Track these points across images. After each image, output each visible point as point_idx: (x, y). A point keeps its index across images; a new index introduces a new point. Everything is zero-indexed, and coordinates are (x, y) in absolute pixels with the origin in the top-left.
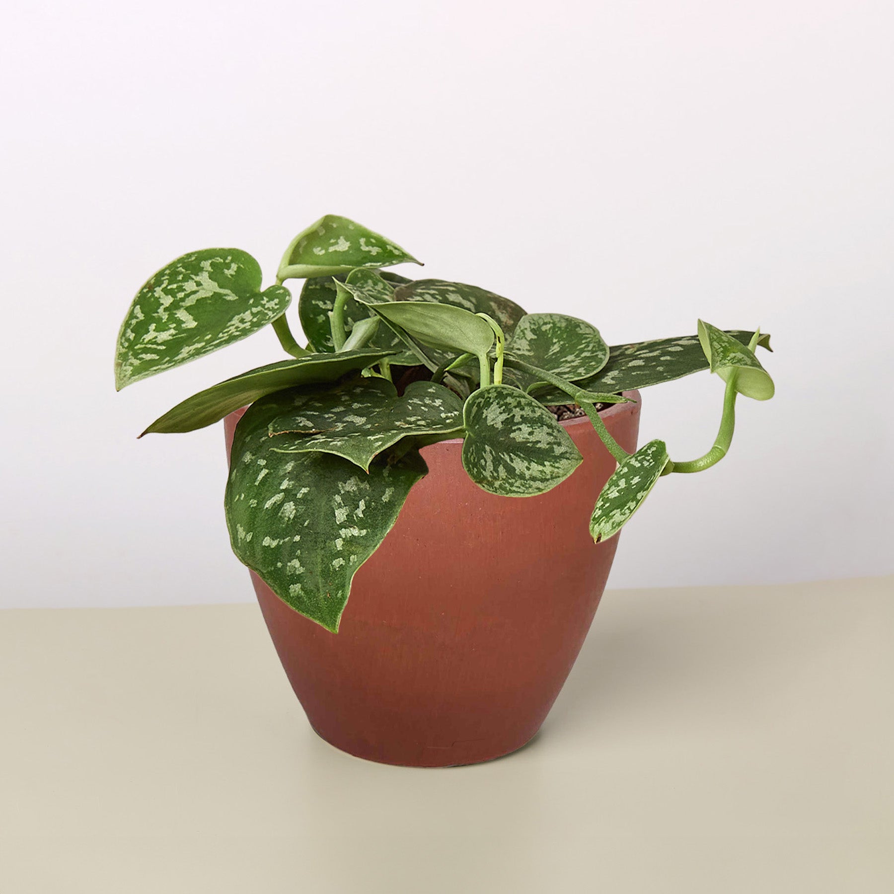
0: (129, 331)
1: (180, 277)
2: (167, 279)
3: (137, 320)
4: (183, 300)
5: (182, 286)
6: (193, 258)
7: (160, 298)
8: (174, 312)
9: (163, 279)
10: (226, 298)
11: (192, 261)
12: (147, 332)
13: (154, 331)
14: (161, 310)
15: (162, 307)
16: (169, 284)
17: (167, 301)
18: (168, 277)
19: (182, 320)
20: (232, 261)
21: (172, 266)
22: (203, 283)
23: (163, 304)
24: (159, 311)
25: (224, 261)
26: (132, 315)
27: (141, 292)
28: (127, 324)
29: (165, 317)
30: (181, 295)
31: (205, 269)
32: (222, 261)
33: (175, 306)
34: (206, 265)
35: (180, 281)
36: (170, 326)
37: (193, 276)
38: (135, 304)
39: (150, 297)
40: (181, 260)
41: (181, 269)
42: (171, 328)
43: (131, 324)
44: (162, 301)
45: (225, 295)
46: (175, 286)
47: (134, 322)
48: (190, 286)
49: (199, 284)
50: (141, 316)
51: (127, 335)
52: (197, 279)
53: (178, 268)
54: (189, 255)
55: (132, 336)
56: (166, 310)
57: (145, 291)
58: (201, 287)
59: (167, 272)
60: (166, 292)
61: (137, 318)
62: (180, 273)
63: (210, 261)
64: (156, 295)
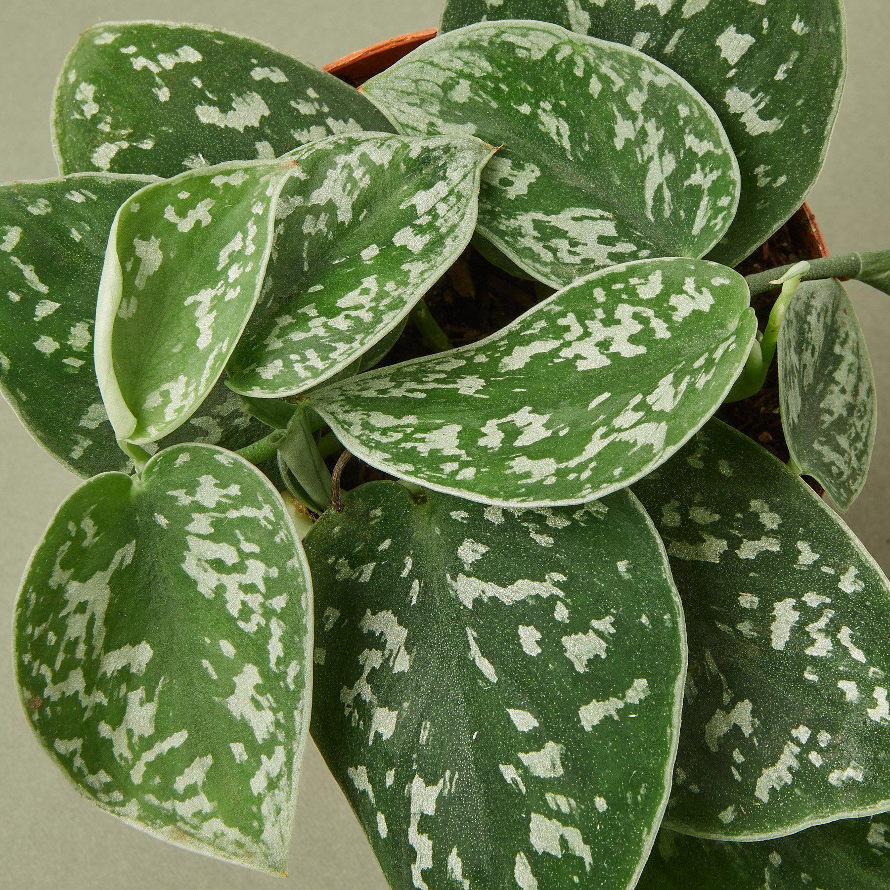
0: (91, 779)
1: (52, 637)
2: (40, 665)
3: (78, 755)
4: (90, 650)
5: (69, 641)
6: (34, 595)
7: (63, 693)
8: (99, 674)
9: (34, 674)
10: (125, 564)
11: (37, 604)
12: (108, 744)
13: (114, 730)
14: (86, 701)
15: (82, 696)
16: (51, 665)
17: (76, 682)
18: (38, 662)
19: (123, 668)
20: (78, 524)
21: (22, 644)
22: (85, 598)
23: (77, 693)
24: (83, 705)
25: (71, 539)
26: (66, 761)
27: (35, 725)
28: (77, 776)
29: (100, 697)
30: (81, 651)
31: (63, 584)
32: (69, 543)
33: (91, 669)
34: (58, 576)
35: (58, 643)
36: (121, 694)
37: (64, 613)
38: (49, 745)
39: (53, 712)
40: (21, 625)
41: (37, 632)
42: (126, 695)
43: (79, 769)
44: (70, 693)
45: (121, 564)
46: (61, 657)
47: (78, 762)
48: (76, 627)
49: (82, 608)
50: (76, 744)
51: (97, 785)
52: (71, 607)
53: (32, 634)
54: (24, 602)
55: (104, 777)
56: (88, 691)
57: (36, 717)
58: (89, 607)
59: (27, 658)
60: (60, 677)
61: (74, 753)
62: (43, 636)
63: (57, 567)
64: (55, 697)
